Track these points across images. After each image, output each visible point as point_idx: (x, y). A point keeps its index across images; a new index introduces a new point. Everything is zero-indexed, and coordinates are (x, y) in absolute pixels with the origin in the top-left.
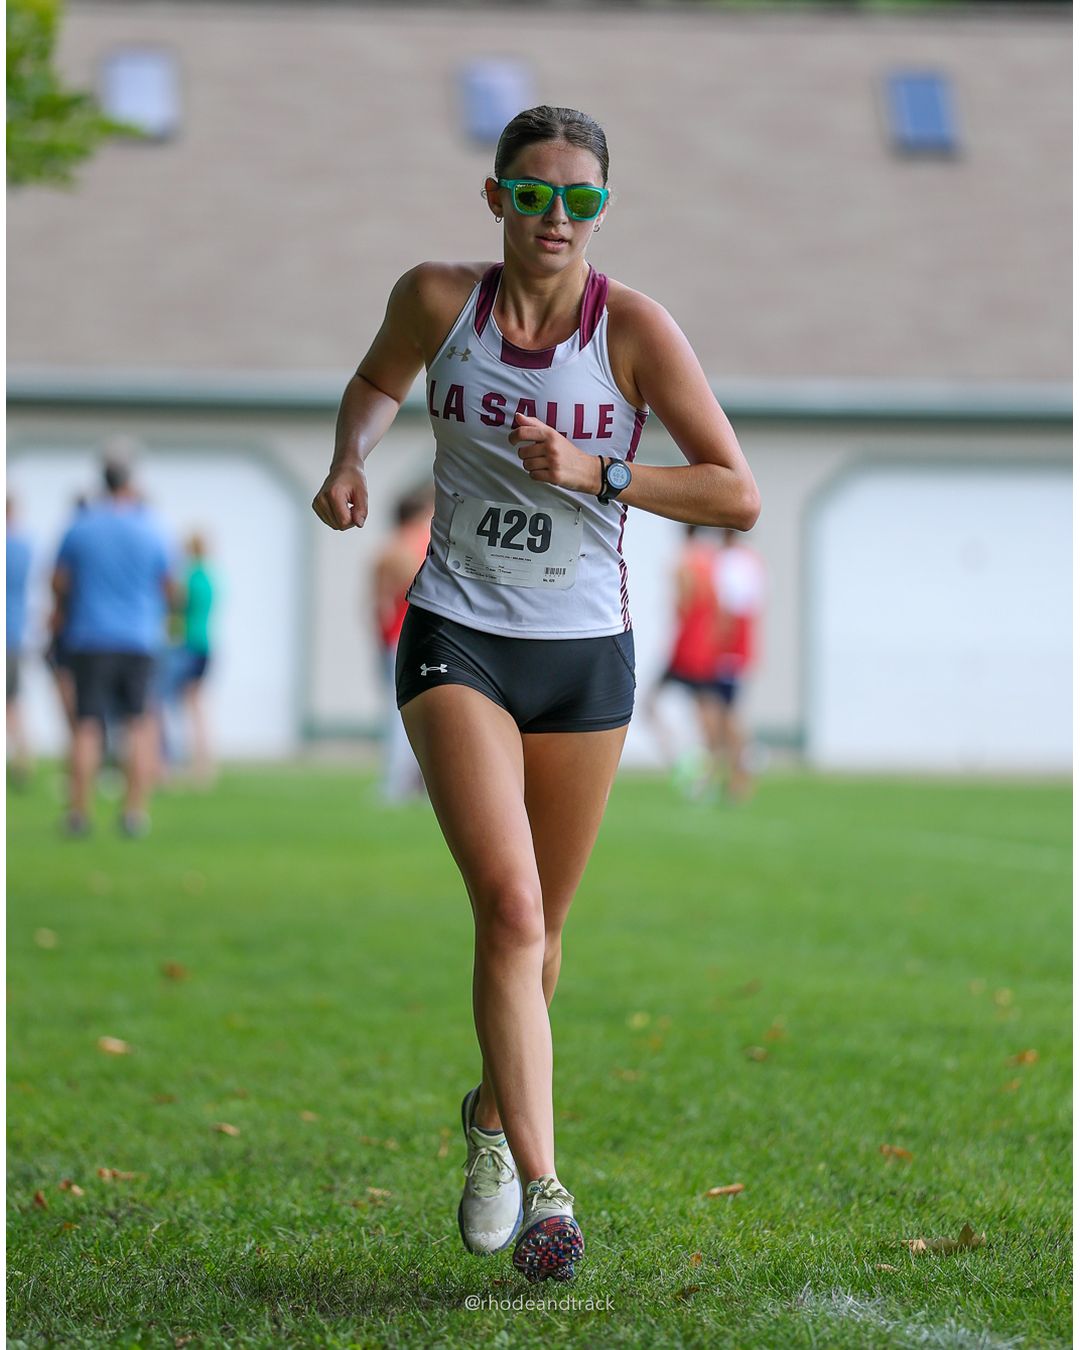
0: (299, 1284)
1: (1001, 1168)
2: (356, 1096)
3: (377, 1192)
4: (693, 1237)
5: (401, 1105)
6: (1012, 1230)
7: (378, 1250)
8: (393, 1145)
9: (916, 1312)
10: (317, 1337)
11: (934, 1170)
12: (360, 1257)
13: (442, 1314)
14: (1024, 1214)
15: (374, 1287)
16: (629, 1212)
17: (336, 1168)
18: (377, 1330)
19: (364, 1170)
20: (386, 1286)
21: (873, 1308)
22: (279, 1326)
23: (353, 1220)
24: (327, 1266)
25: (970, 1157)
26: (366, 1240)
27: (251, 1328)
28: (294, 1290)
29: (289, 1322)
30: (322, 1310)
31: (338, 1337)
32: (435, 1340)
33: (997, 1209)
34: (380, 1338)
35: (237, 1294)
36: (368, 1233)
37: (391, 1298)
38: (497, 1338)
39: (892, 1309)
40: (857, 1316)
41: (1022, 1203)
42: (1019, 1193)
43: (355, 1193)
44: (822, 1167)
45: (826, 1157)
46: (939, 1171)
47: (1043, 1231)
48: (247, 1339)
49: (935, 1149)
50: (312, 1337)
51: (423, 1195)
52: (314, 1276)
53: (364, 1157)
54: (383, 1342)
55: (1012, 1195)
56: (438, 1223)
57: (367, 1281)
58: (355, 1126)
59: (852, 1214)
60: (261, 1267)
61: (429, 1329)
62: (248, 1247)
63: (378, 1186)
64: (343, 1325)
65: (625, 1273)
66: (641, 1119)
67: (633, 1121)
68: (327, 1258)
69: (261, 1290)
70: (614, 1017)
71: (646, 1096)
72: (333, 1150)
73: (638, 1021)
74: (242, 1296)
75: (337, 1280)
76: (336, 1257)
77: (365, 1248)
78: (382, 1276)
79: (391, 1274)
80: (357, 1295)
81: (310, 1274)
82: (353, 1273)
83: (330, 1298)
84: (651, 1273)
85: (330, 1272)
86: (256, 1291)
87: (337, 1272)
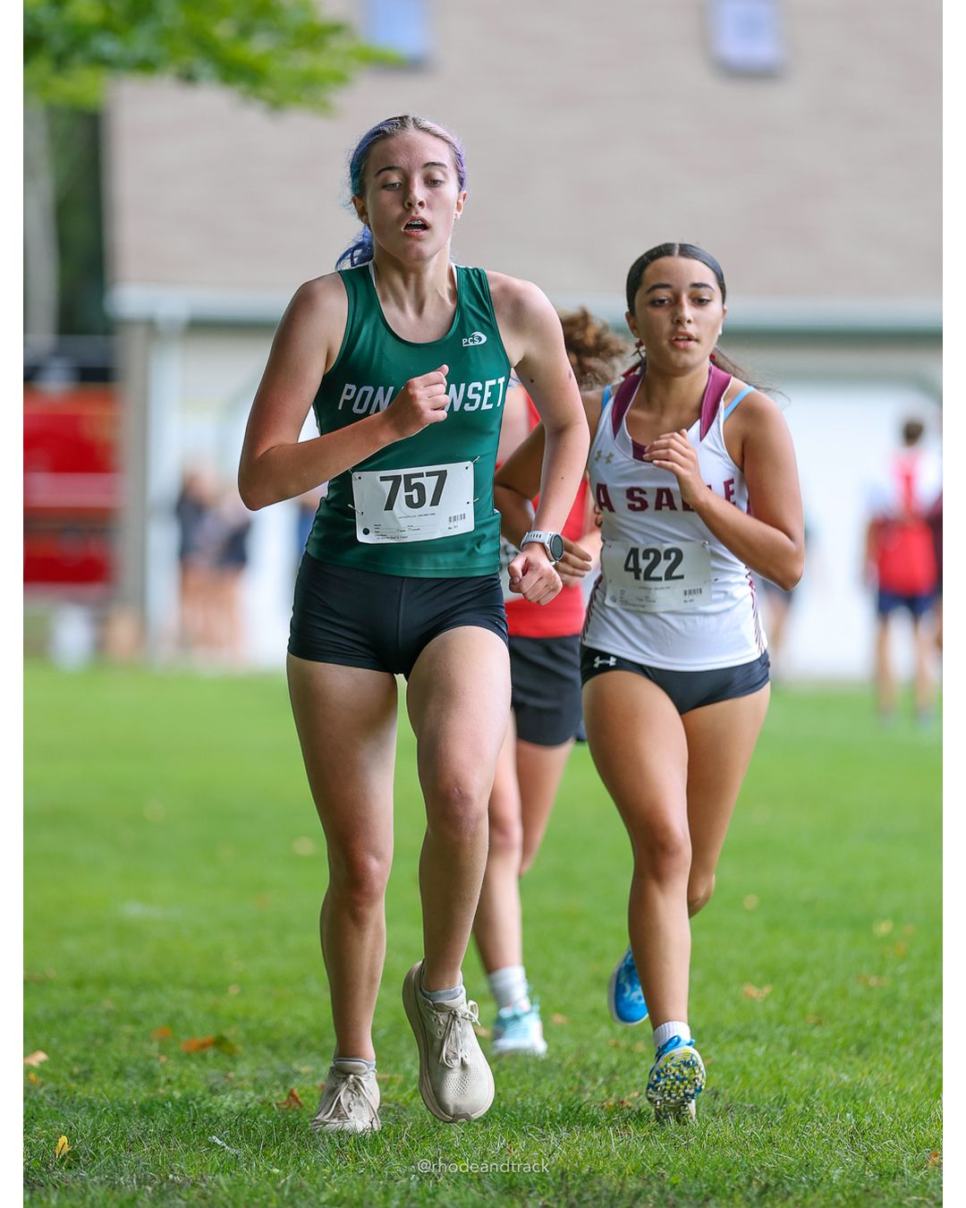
0: (548, 1182)
7: (627, 1152)
8: (642, 1048)
12: (608, 1155)
15: (622, 1185)
16: (873, 1113)
17: (585, 1070)
19: (612, 1072)
20: (633, 1185)
23: (602, 1120)
24: (576, 1165)
26: (614, 1139)
28: (543, 1187)
35: (487, 1192)
36: (616, 1133)
52: (563, 1174)
53: (613, 1059)
57: (615, 1180)
58: (604, 1031)
65: (870, 1174)
66: (887, 1023)
67: (878, 1026)
68: (576, 1156)
69: (512, 1187)
70: (862, 924)
71: (891, 1001)
72: (581, 1052)
73: (884, 928)
74: (493, 1193)
75: (586, 1178)
76: (584, 1157)
77: (613, 1148)
78: (630, 1174)
79: (639, 1172)
80: (605, 1193)
81: (559, 1172)
82: (601, 1171)
83: (579, 1196)
84: (895, 1174)
85: (579, 1171)
86: (506, 1188)
87: (585, 1171)
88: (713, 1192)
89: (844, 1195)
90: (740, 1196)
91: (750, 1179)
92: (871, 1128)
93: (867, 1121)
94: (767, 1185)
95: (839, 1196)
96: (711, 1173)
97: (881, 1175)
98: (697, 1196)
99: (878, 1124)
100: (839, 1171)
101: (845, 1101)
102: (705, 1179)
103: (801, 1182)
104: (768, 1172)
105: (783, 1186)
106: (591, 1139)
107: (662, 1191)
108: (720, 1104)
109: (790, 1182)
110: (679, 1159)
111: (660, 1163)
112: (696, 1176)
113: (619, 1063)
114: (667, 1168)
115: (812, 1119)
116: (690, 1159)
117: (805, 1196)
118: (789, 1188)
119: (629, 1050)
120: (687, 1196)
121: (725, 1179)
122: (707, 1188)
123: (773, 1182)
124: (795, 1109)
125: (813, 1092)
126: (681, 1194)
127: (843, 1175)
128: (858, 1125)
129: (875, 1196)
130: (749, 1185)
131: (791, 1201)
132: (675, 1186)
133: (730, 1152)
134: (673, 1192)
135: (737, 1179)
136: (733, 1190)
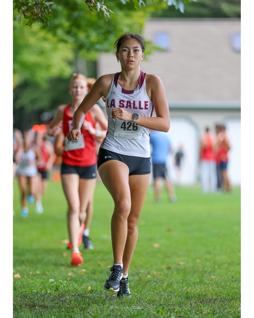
0: (196, 297)
2: (208, 256)
3: (213, 277)
5: (218, 258)
7: (213, 290)
8: (216, 267)
10: (200, 308)
12: (209, 291)
15: (212, 297)
17: (204, 272)
18: (213, 307)
19: (210, 272)
20: (215, 297)
22: (192, 305)
23: (208, 283)
24: (202, 293)
26: (210, 287)
27: (186, 306)
28: (195, 298)
29: (194, 304)
30: (201, 302)
31: (204, 308)
32: (225, 309)
34: (213, 308)
35: (183, 299)
36: (211, 286)
37: (216, 300)
38: (239, 308)
43: (208, 277)
48: (185, 308)
50: (199, 308)
51: (223, 278)
52: (199, 295)
53: (210, 269)
54: (214, 309)
57: (210, 296)
58: (208, 263)
60: (188, 293)
61: (224, 306)
62: (185, 288)
63: (213, 276)
64: (205, 305)
68: (202, 291)
69: (188, 298)
72: (203, 268)
74: (184, 299)
75: (204, 296)
76: (204, 291)
77: (210, 289)
78: (214, 295)
79: (216, 294)
80: (208, 299)
81: (198, 294)
82: (207, 294)
83: (203, 300)
85: (203, 294)
86: (187, 298)
87: (204, 294)
88: (232, 299)
96: (232, 295)
98: (229, 300)
106: (205, 287)
107: (221, 299)
108: (234, 279)
110: (225, 292)
111: (220, 292)
112: (229, 295)
114: (222, 293)
116: (227, 292)
119: (214, 267)
120: (227, 300)
122: (231, 298)
126: (225, 299)
132: (224, 297)
133: (236, 290)
134: (223, 299)
135: (238, 296)
136: (237, 298)
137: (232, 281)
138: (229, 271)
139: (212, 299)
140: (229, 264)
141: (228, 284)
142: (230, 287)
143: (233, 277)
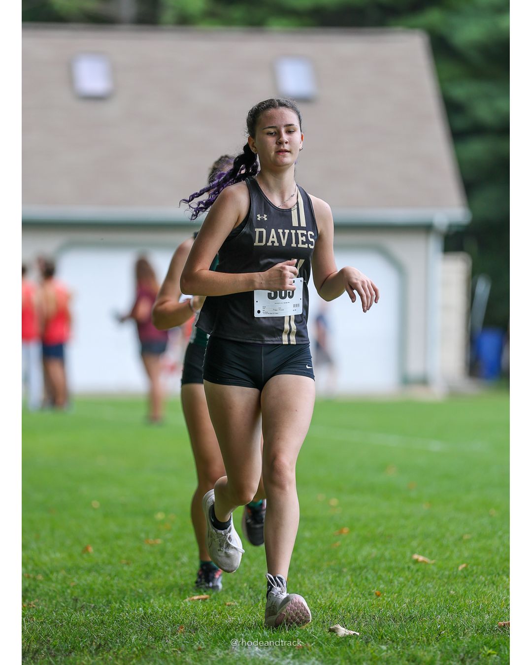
1: (330, 584)
4: (183, 620)
5: (45, 558)
6: (334, 614)
7: (32, 629)
8: (40, 577)
9: (288, 654)
11: (298, 586)
13: (61, 659)
14: (340, 606)
15: (29, 646)
16: (152, 608)
19: (26, 590)
20: (35, 646)
21: (268, 652)
25: (316, 579)
26: (26, 624)
33: (328, 604)
36: (27, 620)
37: (37, 652)
39: (277, 653)
40: (259, 657)
41: (339, 601)
42: (338, 596)
44: (245, 585)
45: (247, 580)
46: (301, 586)
47: (349, 614)
49: (299, 575)
53: (26, 583)
55: (335, 597)
56: (61, 615)
57: (26, 644)
59: (259, 608)
65: (150, 637)
66: (160, 563)
67: (156, 564)
70: (148, 514)
71: (163, 553)
73: (160, 516)
78: (33, 641)
79: (38, 640)
84: (162, 637)
88: (74, 648)
89: (137, 649)
90: (87, 650)
91: (92, 642)
92: (151, 615)
93: (150, 611)
94: (100, 645)
95: (135, 649)
96: (73, 639)
97: (155, 638)
98: (65, 651)
99: (155, 613)
100: (136, 636)
101: (139, 602)
102: (70, 642)
103: (117, 642)
104: (101, 638)
105: (108, 645)
107: (48, 649)
108: (79, 605)
109: (111, 642)
110: (57, 633)
111: (48, 635)
112: (66, 641)
113: (30, 585)
114: (51, 637)
115: (123, 611)
116: (63, 633)
117: (119, 650)
118: (111, 646)
119: (35, 579)
120: (61, 651)
121: (79, 642)
122: (70, 646)
123: (103, 643)
124: (115, 607)
125: (124, 598)
126: (58, 650)
127: (136, 639)
128: (145, 614)
129: (152, 648)
130: (91, 645)
131: (111, 652)
132: (55, 646)
133: (83, 628)
134: (54, 649)
135: (85, 642)
136: (83, 647)
137: (76, 610)
138: (69, 587)
139: (28, 650)
140: (68, 570)
141: (66, 615)
142: (69, 622)
143: (76, 600)
